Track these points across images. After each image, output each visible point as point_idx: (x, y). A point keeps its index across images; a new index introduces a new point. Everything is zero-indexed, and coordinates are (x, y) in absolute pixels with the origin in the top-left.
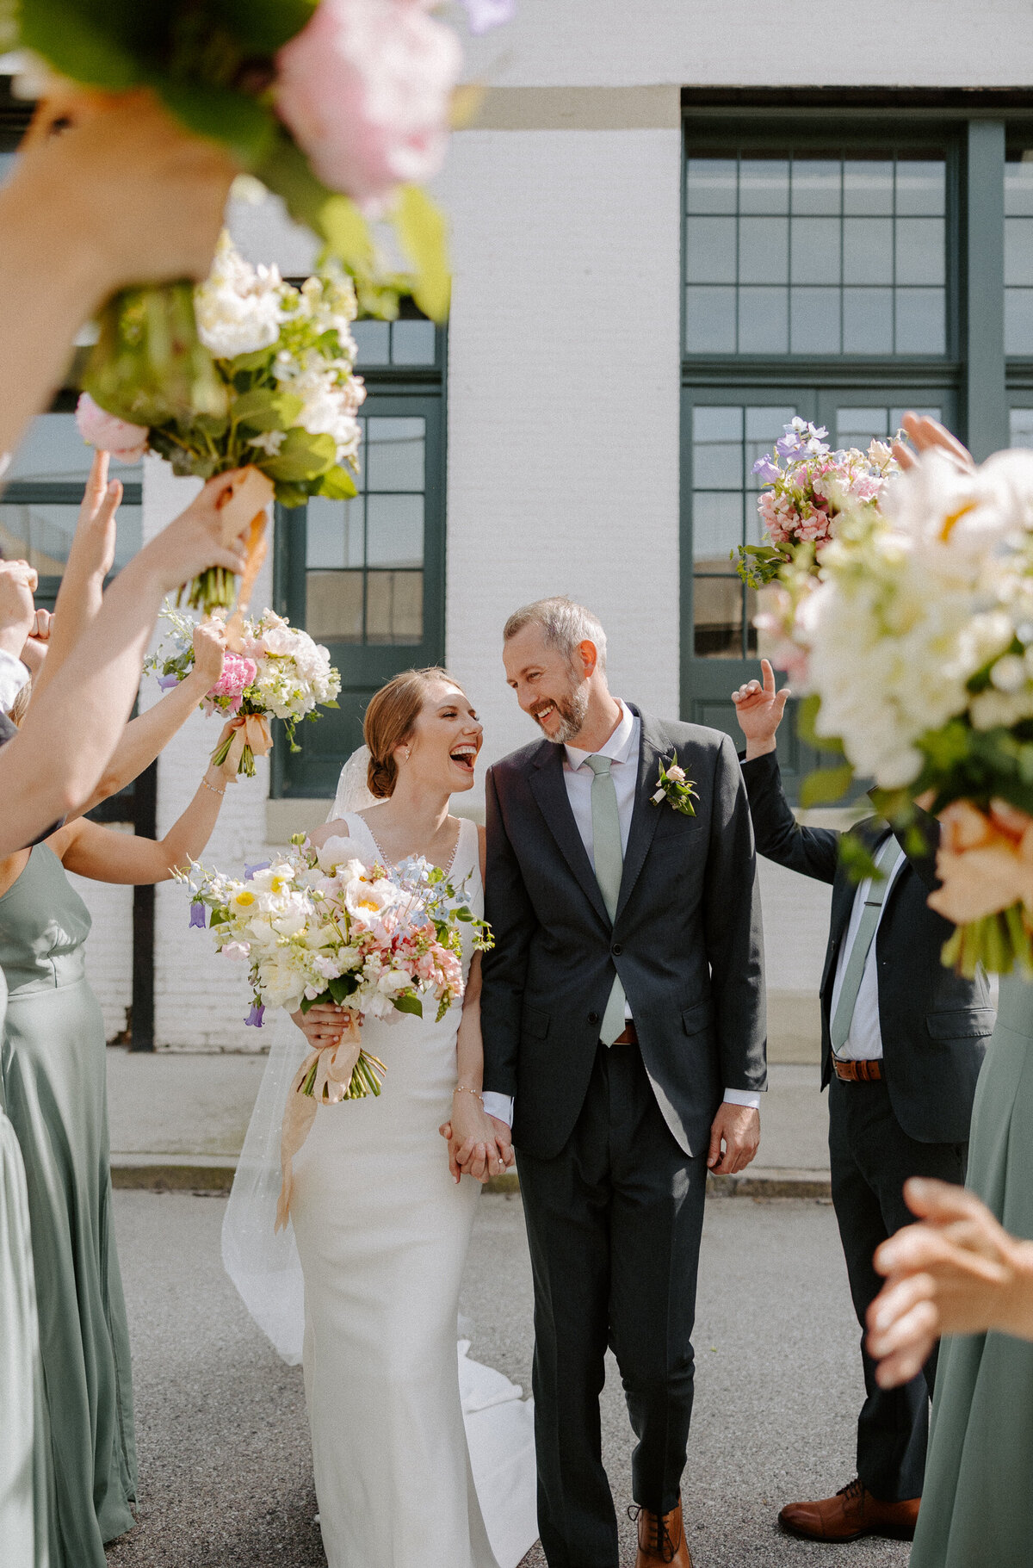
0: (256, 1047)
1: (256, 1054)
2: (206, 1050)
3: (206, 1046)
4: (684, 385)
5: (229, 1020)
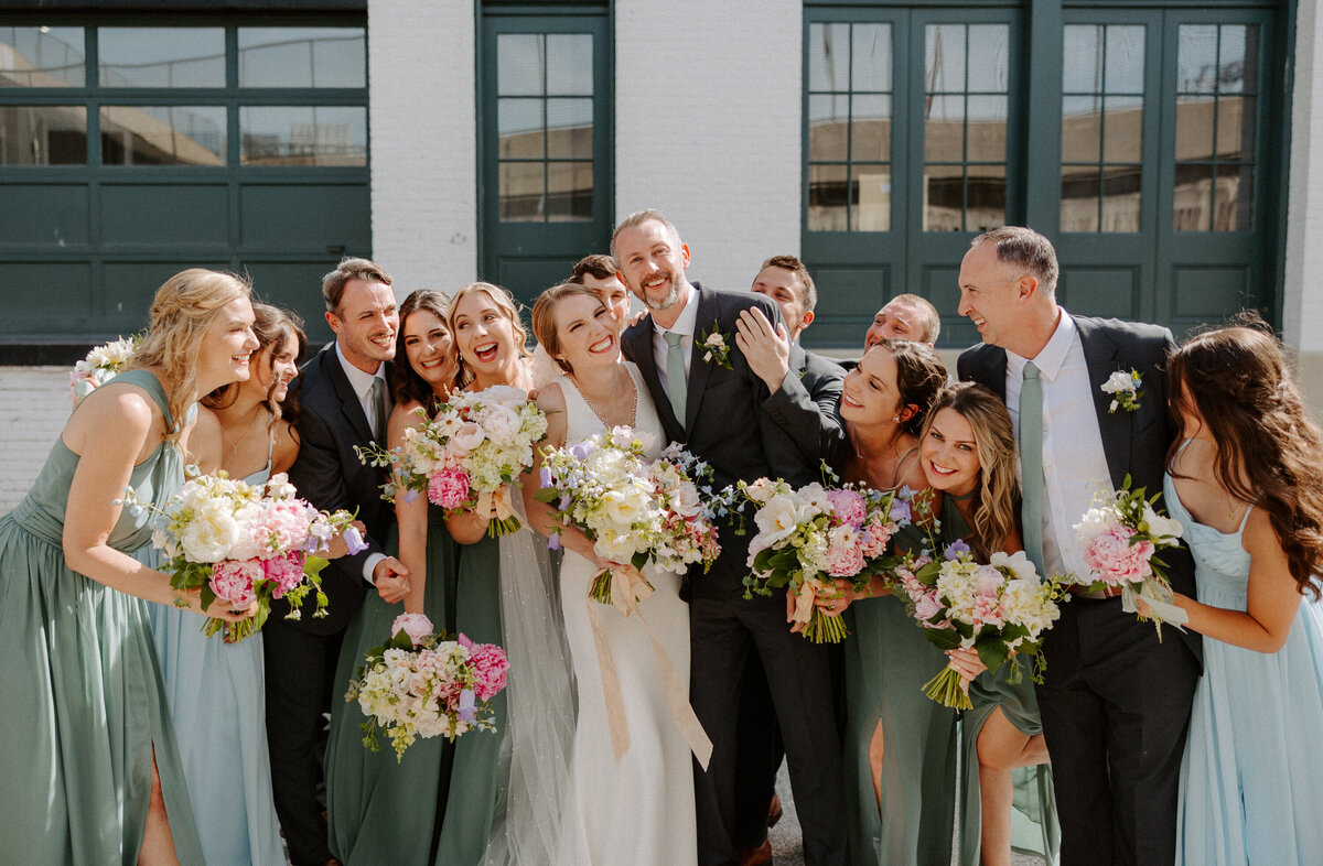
4: (805, 5)
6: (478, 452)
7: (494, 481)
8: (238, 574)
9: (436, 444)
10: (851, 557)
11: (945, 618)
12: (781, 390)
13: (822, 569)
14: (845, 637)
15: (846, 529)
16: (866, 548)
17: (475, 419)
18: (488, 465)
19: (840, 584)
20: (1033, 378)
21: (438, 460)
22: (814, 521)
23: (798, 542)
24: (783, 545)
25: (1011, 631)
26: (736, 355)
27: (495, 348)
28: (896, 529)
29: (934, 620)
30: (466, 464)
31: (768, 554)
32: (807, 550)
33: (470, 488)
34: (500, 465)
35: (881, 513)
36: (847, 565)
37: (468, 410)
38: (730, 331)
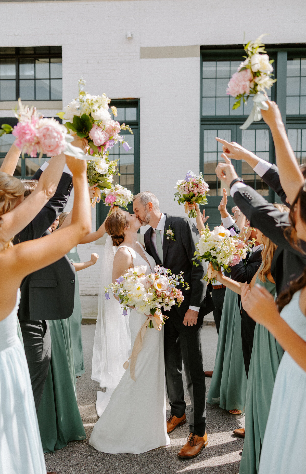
0: (94, 294)
1: (94, 296)
2: (82, 295)
3: (82, 294)
4: (201, 124)
5: (88, 287)
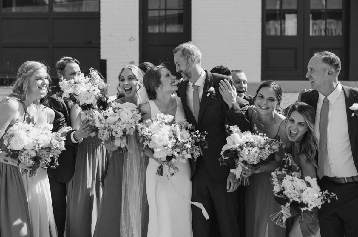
6: (116, 123)
7: (120, 133)
8: (27, 154)
9: (104, 118)
10: (255, 158)
11: (282, 194)
12: (233, 108)
13: (245, 160)
14: (248, 185)
15: (256, 149)
16: (261, 156)
17: (117, 112)
18: (119, 128)
19: (250, 166)
20: (327, 102)
21: (102, 123)
22: (246, 144)
23: (239, 150)
24: (234, 149)
25: (303, 205)
26: (218, 95)
27: (131, 88)
28: (273, 152)
29: (278, 193)
30: (112, 126)
31: (228, 152)
32: (241, 153)
33: (112, 135)
34: (123, 128)
35: (269, 146)
36: (254, 160)
37: (116, 108)
38: (217, 87)
